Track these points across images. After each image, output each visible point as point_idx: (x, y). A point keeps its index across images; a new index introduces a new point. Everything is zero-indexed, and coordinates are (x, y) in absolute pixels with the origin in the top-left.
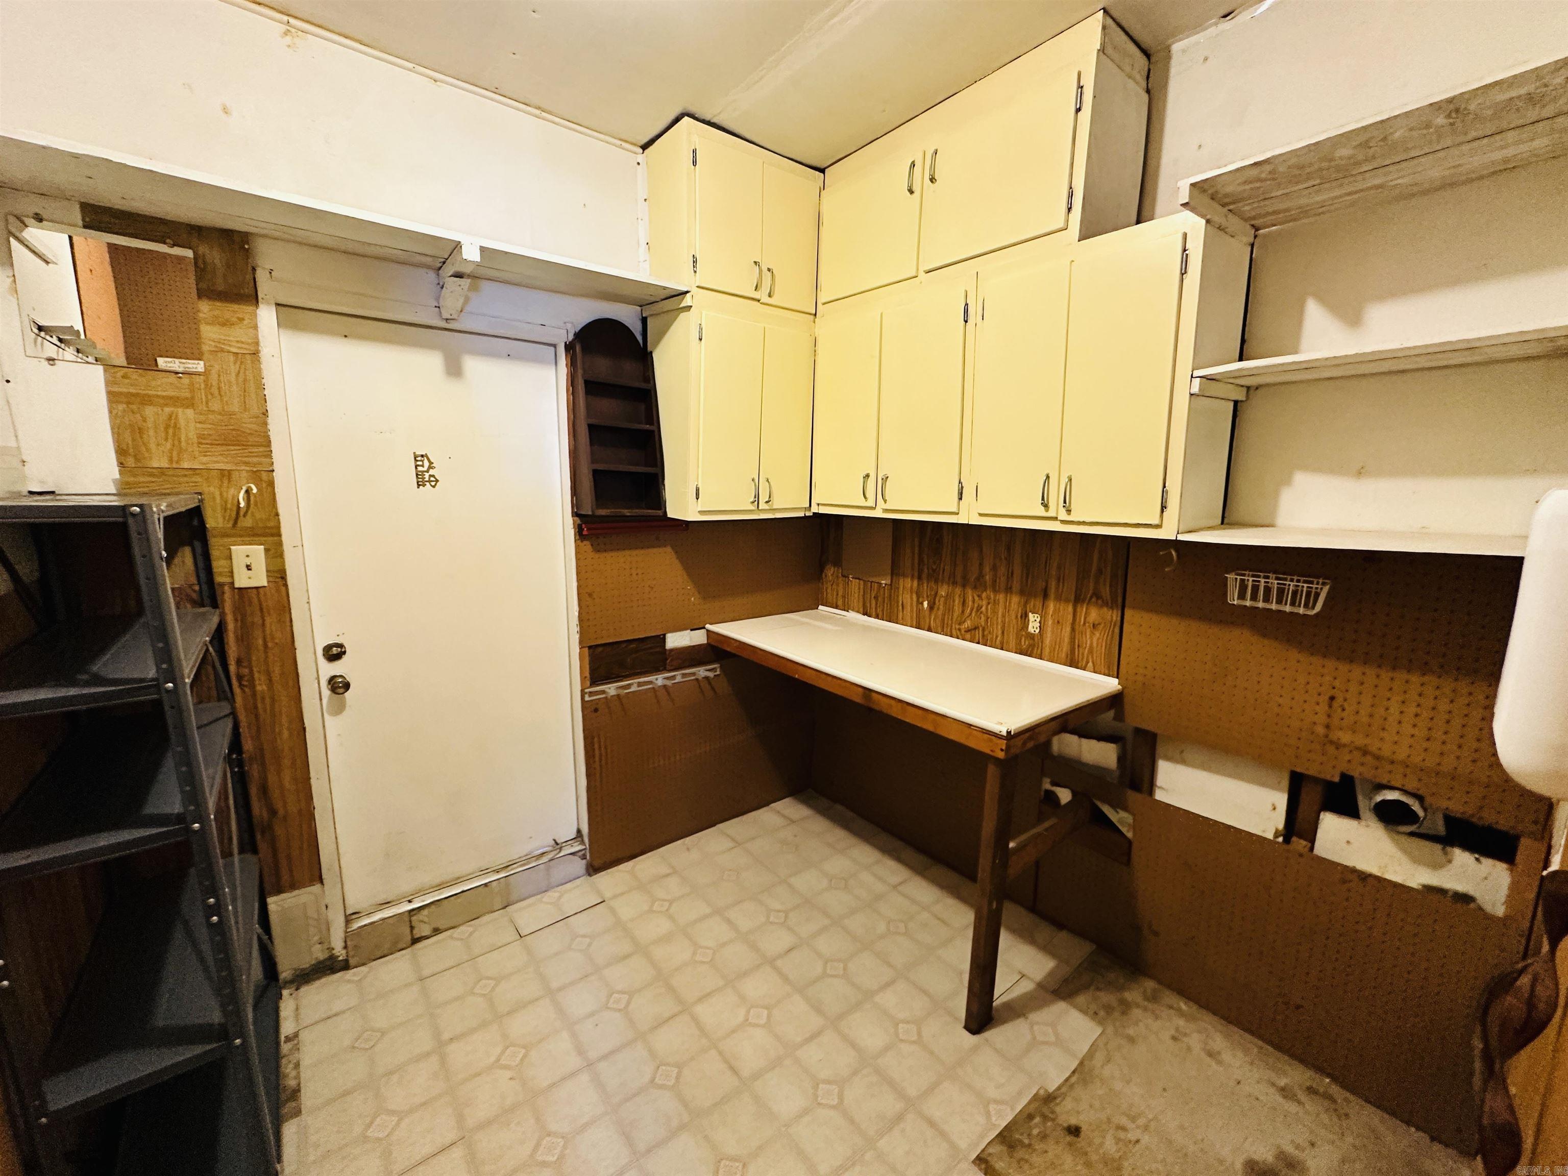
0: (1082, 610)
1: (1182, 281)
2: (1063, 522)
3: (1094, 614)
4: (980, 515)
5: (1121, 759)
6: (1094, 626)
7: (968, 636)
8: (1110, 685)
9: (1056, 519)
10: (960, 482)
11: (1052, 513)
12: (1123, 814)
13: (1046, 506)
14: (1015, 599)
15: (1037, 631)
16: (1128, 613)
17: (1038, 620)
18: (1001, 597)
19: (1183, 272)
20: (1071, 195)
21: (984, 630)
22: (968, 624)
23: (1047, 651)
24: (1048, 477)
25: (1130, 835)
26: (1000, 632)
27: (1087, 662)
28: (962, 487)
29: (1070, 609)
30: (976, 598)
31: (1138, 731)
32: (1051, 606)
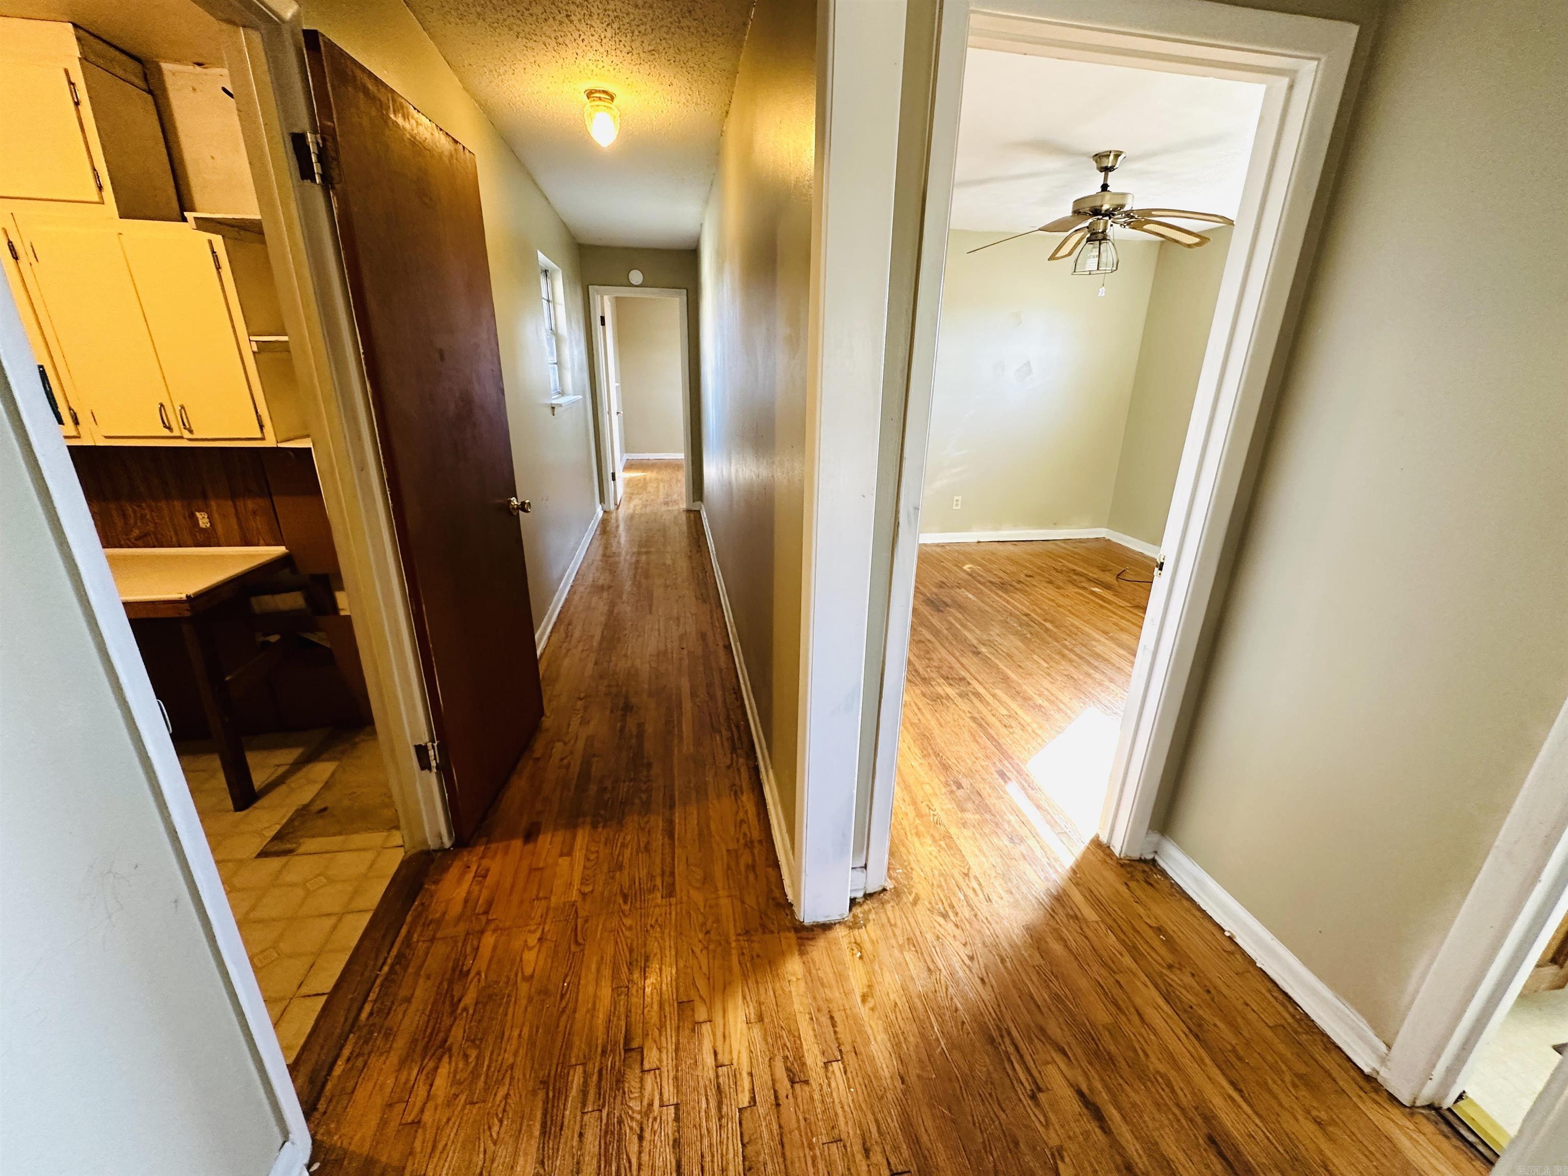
0: (240, 504)
1: (219, 273)
2: (190, 440)
3: (251, 504)
4: (106, 437)
5: (307, 600)
6: (254, 513)
7: (140, 543)
8: (281, 550)
9: (181, 437)
10: (70, 409)
11: (176, 433)
12: (320, 634)
13: (170, 428)
14: (178, 504)
15: (208, 525)
16: (275, 498)
17: (206, 516)
18: (163, 504)
19: (218, 268)
20: (97, 176)
21: (155, 533)
22: (136, 532)
23: (222, 539)
24: (162, 405)
25: (328, 646)
26: (173, 533)
27: (259, 540)
28: (75, 414)
29: (230, 503)
30: (137, 509)
31: (314, 577)
32: (213, 504)
